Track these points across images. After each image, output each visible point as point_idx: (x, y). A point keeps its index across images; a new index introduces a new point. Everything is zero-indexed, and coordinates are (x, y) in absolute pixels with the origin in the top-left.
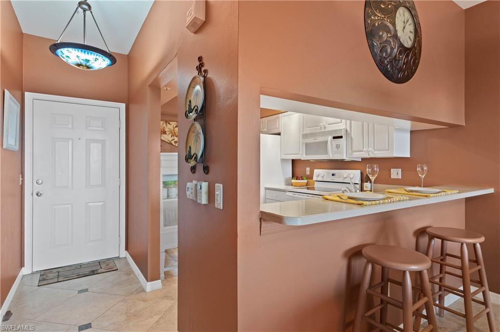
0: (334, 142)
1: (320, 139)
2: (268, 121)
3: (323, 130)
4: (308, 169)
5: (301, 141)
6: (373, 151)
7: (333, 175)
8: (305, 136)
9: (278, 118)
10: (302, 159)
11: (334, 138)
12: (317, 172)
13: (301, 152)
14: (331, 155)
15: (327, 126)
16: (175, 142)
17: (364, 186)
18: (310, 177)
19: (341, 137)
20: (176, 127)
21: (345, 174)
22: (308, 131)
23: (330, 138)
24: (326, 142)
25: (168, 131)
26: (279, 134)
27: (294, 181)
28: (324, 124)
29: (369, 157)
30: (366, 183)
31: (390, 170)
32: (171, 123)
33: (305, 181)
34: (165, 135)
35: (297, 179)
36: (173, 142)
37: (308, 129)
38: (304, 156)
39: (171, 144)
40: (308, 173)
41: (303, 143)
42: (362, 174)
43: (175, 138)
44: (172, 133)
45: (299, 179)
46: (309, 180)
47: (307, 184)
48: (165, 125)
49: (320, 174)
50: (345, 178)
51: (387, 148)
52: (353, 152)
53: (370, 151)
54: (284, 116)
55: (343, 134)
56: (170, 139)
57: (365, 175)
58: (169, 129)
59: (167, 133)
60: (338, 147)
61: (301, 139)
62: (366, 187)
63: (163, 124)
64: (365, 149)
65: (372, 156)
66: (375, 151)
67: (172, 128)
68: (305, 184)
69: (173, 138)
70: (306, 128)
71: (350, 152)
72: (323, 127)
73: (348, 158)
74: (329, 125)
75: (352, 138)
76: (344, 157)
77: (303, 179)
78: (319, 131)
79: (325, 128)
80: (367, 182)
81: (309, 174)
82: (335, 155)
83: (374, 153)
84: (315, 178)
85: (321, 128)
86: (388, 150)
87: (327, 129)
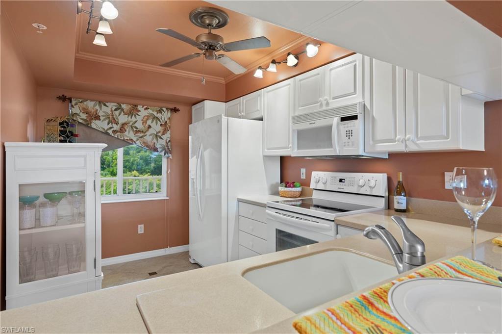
0: (342, 127)
1: (320, 123)
2: (246, 101)
3: (324, 108)
4: (303, 171)
5: (291, 126)
6: (416, 139)
7: (341, 180)
8: (297, 119)
9: (260, 95)
10: (292, 156)
11: (343, 119)
12: (315, 175)
13: (291, 145)
14: (337, 149)
15: (331, 101)
16: (114, 132)
17: (395, 201)
18: (306, 183)
19: (355, 117)
20: (116, 110)
21: (361, 181)
22: (300, 111)
23: (336, 120)
24: (330, 128)
25: (103, 116)
26: (261, 119)
27: (282, 189)
28: (326, 97)
29: (408, 150)
30: (398, 197)
31: (443, 175)
32: (107, 104)
33: (299, 189)
34: (97, 122)
35: (286, 187)
36: (110, 132)
37: (300, 108)
38: (296, 151)
39: (108, 134)
40: (303, 177)
41: (293, 130)
42: (389, 180)
43: (114, 125)
44: (109, 118)
45: (289, 187)
46: (305, 187)
47: (302, 194)
48: (97, 107)
49: (320, 178)
50: (362, 187)
51: (444, 134)
52: (376, 142)
53: (408, 140)
54: (268, 92)
55: (358, 112)
56: (106, 127)
57: (395, 183)
58: (104, 112)
59: (102, 118)
60: (349, 134)
61: (291, 125)
62: (398, 203)
63: (95, 106)
64: (398, 137)
65: (412, 148)
66: (418, 139)
67: (110, 112)
68: (298, 194)
69: (110, 125)
70: (299, 107)
71: (371, 142)
72: (324, 103)
73: (367, 153)
74: (334, 98)
75: (373, 118)
76: (361, 152)
77: (294, 187)
78: (319, 110)
79: (328, 104)
80: (400, 194)
81: (305, 178)
82: (345, 149)
83: (417, 145)
84: (313, 185)
85: (321, 105)
86: (447, 137)
87: (330, 107)
